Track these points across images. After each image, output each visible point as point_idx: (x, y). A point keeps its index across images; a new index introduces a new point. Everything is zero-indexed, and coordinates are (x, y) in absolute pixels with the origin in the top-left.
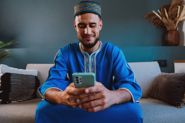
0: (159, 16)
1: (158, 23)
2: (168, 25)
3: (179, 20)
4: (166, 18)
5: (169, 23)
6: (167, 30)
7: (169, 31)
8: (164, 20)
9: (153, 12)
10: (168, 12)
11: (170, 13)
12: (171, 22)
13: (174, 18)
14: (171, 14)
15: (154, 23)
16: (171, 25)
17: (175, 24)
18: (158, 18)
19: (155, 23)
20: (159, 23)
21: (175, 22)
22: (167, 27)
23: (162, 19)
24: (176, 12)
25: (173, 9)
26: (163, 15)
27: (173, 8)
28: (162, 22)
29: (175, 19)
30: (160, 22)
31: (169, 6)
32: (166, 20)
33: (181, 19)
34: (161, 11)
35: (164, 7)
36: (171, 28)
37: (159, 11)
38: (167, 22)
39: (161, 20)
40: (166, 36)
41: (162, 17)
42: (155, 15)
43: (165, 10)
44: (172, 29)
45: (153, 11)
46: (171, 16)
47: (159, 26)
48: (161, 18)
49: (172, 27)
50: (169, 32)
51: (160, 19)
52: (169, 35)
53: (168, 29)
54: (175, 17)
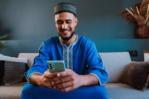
0: (131, 13)
2: (139, 21)
4: (137, 14)
5: (139, 19)
7: (140, 25)
8: (136, 17)
9: (126, 9)
10: (139, 10)
11: (141, 10)
12: (141, 18)
14: (142, 11)
17: (145, 20)
18: (130, 15)
19: (128, 19)
23: (134, 15)
24: (146, 9)
25: (144, 7)
26: (135, 12)
27: (143, 6)
28: (134, 18)
29: (145, 16)
30: (132, 18)
31: (140, 4)
34: (134, 9)
35: (136, 5)
36: (142, 23)
37: (131, 8)
38: (138, 18)
39: (133, 17)
40: (137, 30)
41: (134, 14)
42: (128, 12)
43: (137, 7)
47: (131, 21)
48: (133, 15)
50: (140, 26)
52: (140, 29)
53: (139, 24)
54: (145, 13)
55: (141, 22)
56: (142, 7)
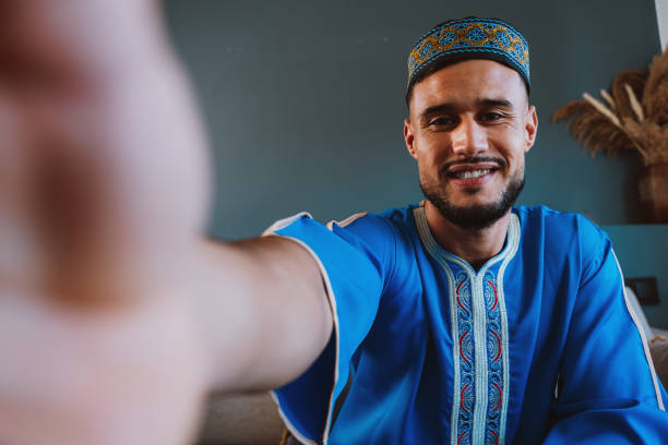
0: (608, 113)
1: (608, 136)
2: (646, 145)
4: (635, 118)
5: (649, 136)
6: (643, 163)
7: (650, 166)
8: (630, 127)
9: (583, 99)
10: (639, 99)
11: (648, 100)
12: (659, 136)
13: (666, 118)
14: (654, 103)
15: (590, 137)
18: (604, 120)
19: (595, 140)
20: (611, 138)
22: (643, 152)
23: (622, 123)
25: (661, 87)
26: (624, 110)
27: (659, 82)
28: (622, 135)
30: (615, 134)
31: (645, 75)
34: (615, 92)
35: (625, 79)
36: (660, 157)
37: (604, 94)
38: (644, 135)
39: (616, 128)
41: (619, 116)
42: (594, 108)
43: (629, 90)
45: (587, 97)
46: (656, 110)
47: (610, 150)
48: (616, 121)
49: (663, 154)
50: (653, 170)
52: (654, 183)
53: (649, 157)
55: (659, 149)
56: (655, 88)
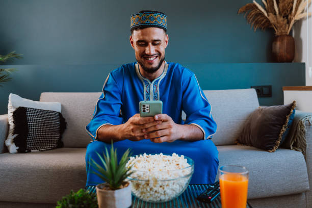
0: (263, 10)
2: (277, 27)
3: (295, 19)
4: (275, 14)
5: (278, 23)
6: (275, 34)
7: (278, 36)
8: (271, 18)
9: (252, 2)
10: (278, 4)
11: (281, 5)
12: (281, 22)
13: (287, 14)
14: (283, 7)
15: (254, 22)
16: (281, 27)
17: (287, 25)
18: (261, 14)
19: (257, 23)
20: (263, 22)
21: (289, 23)
22: (276, 30)
23: (268, 15)
24: (291, 4)
26: (270, 9)
28: (268, 21)
29: (289, 17)
30: (265, 20)
32: (275, 19)
33: (297, 17)
34: (268, 1)
37: (263, 1)
38: (276, 22)
39: (266, 18)
40: (273, 45)
41: (267, 12)
42: (257, 8)
44: (284, 34)
45: (254, 2)
46: (284, 10)
47: (263, 28)
48: (266, 14)
49: (283, 31)
50: (279, 39)
51: (264, 16)
52: (278, 44)
53: (278, 32)
54: (289, 12)
55: (282, 29)
